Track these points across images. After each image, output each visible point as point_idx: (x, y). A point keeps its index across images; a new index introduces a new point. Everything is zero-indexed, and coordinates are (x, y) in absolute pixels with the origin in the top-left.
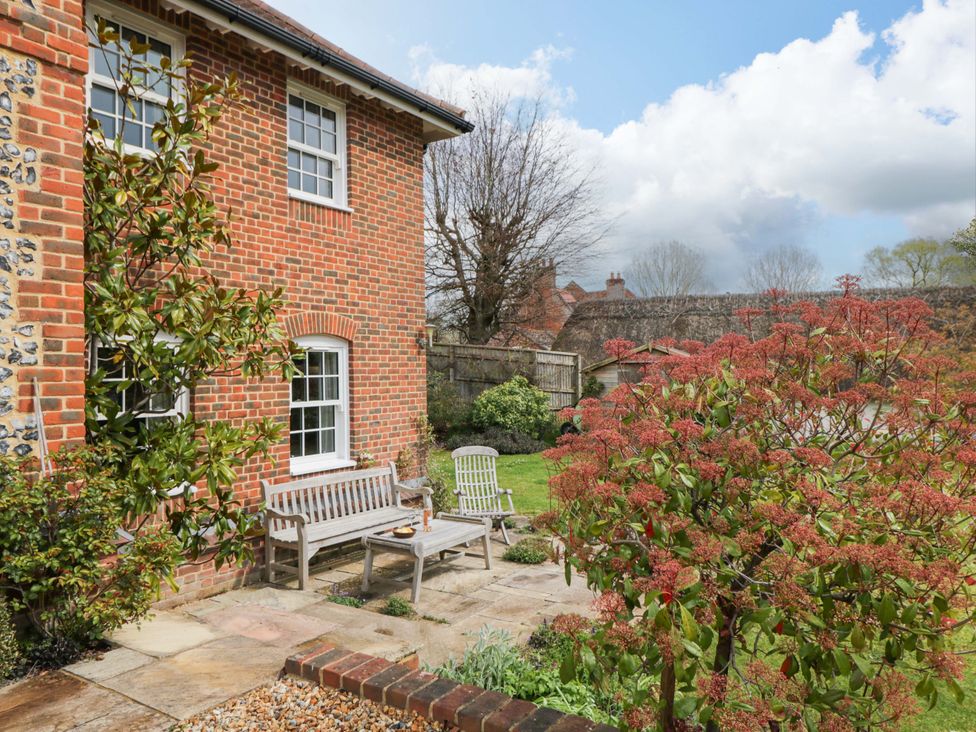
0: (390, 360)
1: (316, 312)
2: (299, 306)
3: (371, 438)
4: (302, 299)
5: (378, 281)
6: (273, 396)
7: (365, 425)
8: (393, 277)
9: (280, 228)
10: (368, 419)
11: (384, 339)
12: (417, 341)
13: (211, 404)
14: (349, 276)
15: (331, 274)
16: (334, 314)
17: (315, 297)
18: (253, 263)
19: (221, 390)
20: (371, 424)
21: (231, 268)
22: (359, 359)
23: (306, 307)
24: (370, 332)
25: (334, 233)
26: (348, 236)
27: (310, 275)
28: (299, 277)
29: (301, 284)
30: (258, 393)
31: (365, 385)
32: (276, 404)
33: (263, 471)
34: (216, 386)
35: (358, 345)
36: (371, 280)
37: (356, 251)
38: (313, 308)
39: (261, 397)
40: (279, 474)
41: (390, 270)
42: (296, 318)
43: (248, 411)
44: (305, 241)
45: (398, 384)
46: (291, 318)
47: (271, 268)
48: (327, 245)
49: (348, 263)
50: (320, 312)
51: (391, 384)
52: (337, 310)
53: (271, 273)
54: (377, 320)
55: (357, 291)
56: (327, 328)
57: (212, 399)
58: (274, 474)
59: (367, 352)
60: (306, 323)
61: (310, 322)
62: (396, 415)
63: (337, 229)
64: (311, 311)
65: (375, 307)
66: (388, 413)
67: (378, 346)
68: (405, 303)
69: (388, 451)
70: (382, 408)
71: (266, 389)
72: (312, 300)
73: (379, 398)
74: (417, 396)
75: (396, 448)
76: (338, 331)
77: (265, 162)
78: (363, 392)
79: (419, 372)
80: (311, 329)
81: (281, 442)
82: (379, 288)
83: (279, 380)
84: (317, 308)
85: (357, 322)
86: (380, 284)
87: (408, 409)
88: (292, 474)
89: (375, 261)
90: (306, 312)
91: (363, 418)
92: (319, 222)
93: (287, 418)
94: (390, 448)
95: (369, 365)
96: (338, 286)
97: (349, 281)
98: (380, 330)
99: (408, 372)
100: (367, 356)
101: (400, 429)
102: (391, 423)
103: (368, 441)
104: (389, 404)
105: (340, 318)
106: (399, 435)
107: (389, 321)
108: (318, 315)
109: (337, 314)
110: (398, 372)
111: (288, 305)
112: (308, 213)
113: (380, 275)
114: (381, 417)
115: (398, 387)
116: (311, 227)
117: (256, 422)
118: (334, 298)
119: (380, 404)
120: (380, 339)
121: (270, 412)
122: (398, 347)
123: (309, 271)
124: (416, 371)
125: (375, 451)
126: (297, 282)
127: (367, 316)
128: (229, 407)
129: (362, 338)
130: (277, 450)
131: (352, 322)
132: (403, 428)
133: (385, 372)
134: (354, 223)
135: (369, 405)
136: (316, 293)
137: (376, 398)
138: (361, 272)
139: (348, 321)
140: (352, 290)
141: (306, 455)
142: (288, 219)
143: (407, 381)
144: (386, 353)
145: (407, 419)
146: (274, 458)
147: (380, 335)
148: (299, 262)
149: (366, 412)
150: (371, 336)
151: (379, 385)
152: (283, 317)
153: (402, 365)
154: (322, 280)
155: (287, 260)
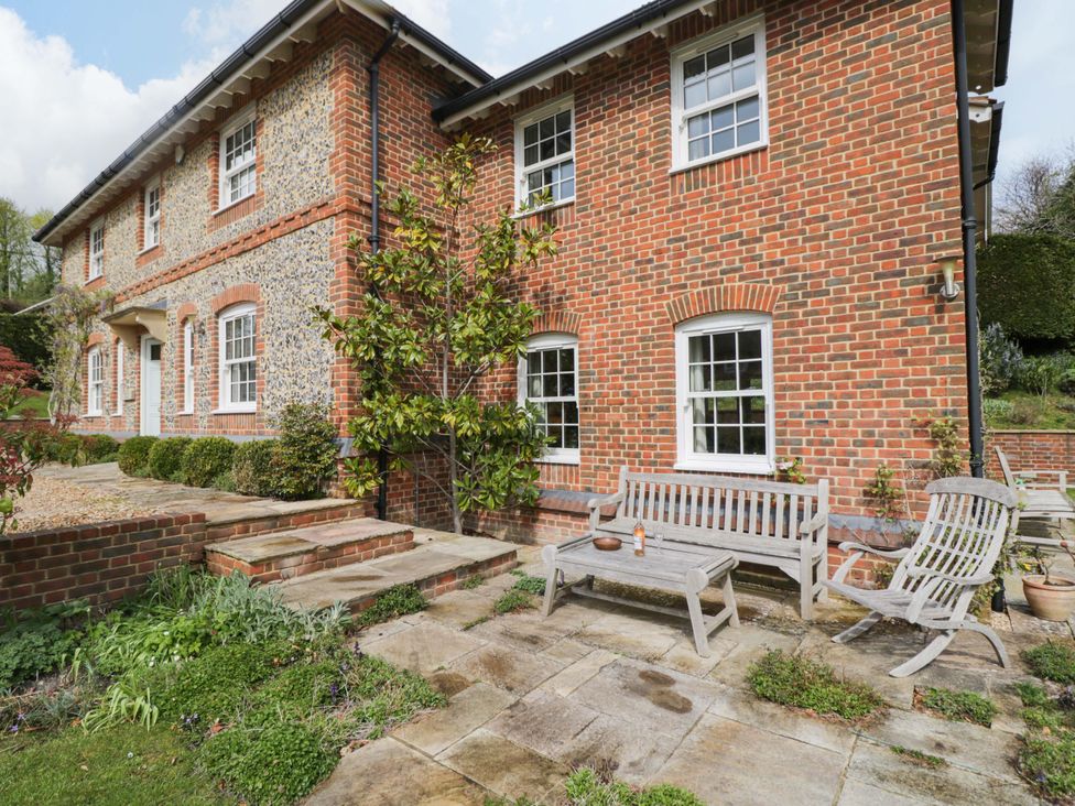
0: (855, 328)
1: (708, 288)
2: (685, 286)
3: (810, 443)
4: (687, 278)
5: (825, 218)
6: (652, 385)
7: (799, 424)
8: (859, 202)
9: (661, 212)
10: (801, 415)
11: (839, 300)
12: (932, 290)
13: (592, 392)
14: (763, 230)
15: (732, 237)
16: (737, 284)
17: (707, 272)
18: (630, 258)
19: (600, 380)
20: (808, 423)
21: (609, 270)
22: (784, 334)
23: (693, 286)
24: (806, 295)
25: (737, 185)
26: (760, 180)
27: (700, 248)
28: (684, 255)
29: (687, 262)
30: (636, 382)
31: (797, 369)
32: (655, 393)
33: (642, 458)
34: (596, 376)
35: (781, 316)
36: (808, 222)
37: (779, 193)
38: (704, 284)
39: (639, 386)
40: (661, 465)
41: (851, 194)
42: (680, 302)
43: (626, 399)
44: (692, 212)
45: (875, 364)
46: (674, 302)
47: (650, 256)
48: (726, 204)
49: (761, 214)
50: (715, 287)
51: (855, 366)
52: (742, 278)
53: (650, 261)
54: (824, 274)
55: (780, 245)
56: (725, 303)
57: (592, 388)
58: (655, 463)
59: (801, 324)
60: (694, 304)
61: (700, 301)
62: (872, 413)
63: (742, 179)
64: (701, 289)
65: (819, 257)
66: (850, 409)
67: (826, 311)
68: (896, 234)
69: (851, 466)
70: (835, 402)
71: (644, 378)
72: (703, 276)
73: (829, 387)
74: (932, 383)
75: (870, 464)
76: (745, 304)
77: (643, 154)
78: (792, 378)
79: (942, 341)
80: (701, 309)
81: (662, 432)
82: (828, 228)
83: (660, 368)
84: (710, 283)
85: (780, 286)
86: (831, 221)
87: (907, 404)
88: (676, 467)
89: (817, 192)
90: (695, 291)
91: (792, 415)
92: (713, 183)
93: (668, 408)
94: (856, 463)
95: (806, 341)
96: (744, 248)
97: (765, 236)
98: (831, 288)
99: (908, 343)
100: (801, 329)
101: (882, 435)
102: (858, 424)
103: (804, 446)
104: (853, 396)
105: (747, 287)
106: (878, 444)
107: (853, 271)
108: (712, 291)
109: (743, 283)
110: (877, 345)
111: (670, 288)
112: (696, 180)
113: (829, 208)
114: (833, 415)
115: (875, 370)
116: (701, 194)
117: (634, 409)
118: (737, 264)
119: (831, 395)
120: (830, 302)
121: (649, 401)
122: (878, 306)
123: (697, 244)
124: (930, 341)
125: (820, 462)
126: (682, 261)
127: (800, 274)
128: (607, 395)
129: (790, 306)
130: (658, 440)
131: (769, 288)
132: (892, 434)
133: (843, 347)
134: (773, 158)
135: (805, 397)
136: (708, 266)
137: (819, 386)
138: (787, 217)
139: (762, 289)
140: (769, 247)
141: (719, 451)
142: (670, 198)
143: (900, 359)
144: (844, 319)
145: (902, 420)
146: (654, 447)
147: (832, 295)
148: (684, 239)
149: (798, 406)
150: (809, 300)
151: (828, 367)
152: (665, 302)
153: (888, 335)
154: (719, 248)
155: (669, 242)
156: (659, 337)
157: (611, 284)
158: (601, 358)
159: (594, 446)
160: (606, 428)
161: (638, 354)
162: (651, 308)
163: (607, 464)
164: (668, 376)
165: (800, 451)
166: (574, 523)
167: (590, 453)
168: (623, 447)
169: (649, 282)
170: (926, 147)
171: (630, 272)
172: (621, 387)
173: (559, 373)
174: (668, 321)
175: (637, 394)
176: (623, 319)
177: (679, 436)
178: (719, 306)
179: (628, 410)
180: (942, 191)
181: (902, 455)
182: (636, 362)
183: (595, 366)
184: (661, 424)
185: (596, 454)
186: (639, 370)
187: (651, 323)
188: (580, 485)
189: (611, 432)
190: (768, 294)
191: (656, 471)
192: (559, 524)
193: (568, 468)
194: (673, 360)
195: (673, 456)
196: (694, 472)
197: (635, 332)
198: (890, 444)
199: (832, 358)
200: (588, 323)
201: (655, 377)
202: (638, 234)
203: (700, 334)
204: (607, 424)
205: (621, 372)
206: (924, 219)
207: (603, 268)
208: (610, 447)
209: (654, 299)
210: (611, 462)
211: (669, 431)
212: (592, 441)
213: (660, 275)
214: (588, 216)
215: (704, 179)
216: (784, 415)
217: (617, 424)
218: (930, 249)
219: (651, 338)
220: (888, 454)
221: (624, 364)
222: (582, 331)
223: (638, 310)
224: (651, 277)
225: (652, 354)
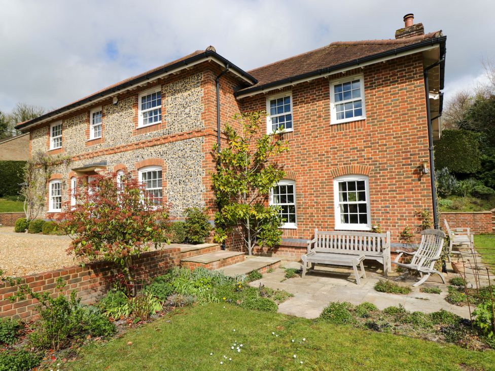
0: (396, 182)
1: (346, 166)
2: (337, 165)
3: (383, 219)
4: (338, 162)
5: (386, 145)
6: (326, 199)
7: (379, 213)
8: (397, 141)
9: (327, 138)
10: (380, 210)
11: (391, 172)
12: (420, 170)
13: (301, 202)
14: (365, 147)
15: (354, 149)
16: (356, 165)
17: (345, 160)
18: (316, 153)
19: (305, 197)
20: (382, 213)
21: (307, 157)
22: (373, 183)
23: (340, 165)
24: (380, 170)
25: (355, 131)
26: (363, 130)
27: (342, 152)
28: (337, 154)
29: (338, 156)
30: (319, 198)
31: (378, 195)
32: (327, 202)
33: (322, 226)
34: (303, 196)
35: (372, 177)
36: (380, 146)
37: (370, 135)
38: (344, 164)
39: (320, 200)
40: (329, 228)
41: (394, 138)
42: (336, 170)
43: (315, 204)
44: (339, 139)
45: (403, 194)
46: (333, 170)
47: (324, 153)
48: (351, 137)
49: (364, 142)
50: (348, 165)
52: (358, 163)
53: (324, 155)
54: (386, 163)
55: (371, 153)
56: (352, 171)
57: (302, 200)
58: (327, 228)
59: (379, 179)
60: (341, 171)
61: (343, 170)
62: (403, 210)
63: (357, 129)
64: (343, 166)
65: (384, 157)
66: (396, 208)
67: (387, 176)
68: (409, 152)
69: (397, 227)
70: (391, 206)
71: (322, 197)
72: (344, 161)
73: (389, 201)
74: (421, 200)
75: (402, 226)
76: (359, 172)
77: (320, 117)
78: (376, 198)
79: (424, 187)
80: (343, 173)
81: (330, 216)
82: (387, 148)
83: (328, 193)
84: (346, 164)
85: (371, 166)
86: (388, 146)
87: (414, 206)
88: (335, 229)
89: (383, 136)
90: (341, 167)
91: (376, 210)
92: (346, 129)
93: (332, 208)
94: (398, 226)
95: (381, 185)
96: (358, 153)
97: (365, 149)
98: (388, 168)
99: (413, 187)
100: (378, 181)
101: (406, 216)
102: (398, 213)
103: (381, 220)
104: (396, 204)
105: (360, 166)
106: (405, 219)
107: (395, 163)
108: (347, 167)
109: (358, 165)
110: (403, 187)
111: (332, 165)
112: (340, 128)
113: (387, 142)
114: (390, 210)
115: (403, 195)
116: (342, 133)
117: (319, 208)
118: (356, 158)
119: (389, 204)
120: (388, 172)
121: (325, 205)
122: (403, 175)
123: (341, 150)
124: (420, 186)
125: (386, 226)
126: (336, 156)
127: (378, 163)
128: (308, 203)
129: (375, 173)
130: (328, 219)
131: (367, 167)
132: (409, 216)
133: (393, 188)
134: (368, 123)
135: (381, 204)
136: (345, 158)
137: (386, 200)
138: (373, 143)
139: (365, 167)
140: (367, 153)
141: (351, 223)
142: (331, 133)
143: (411, 192)
144: (393, 178)
145: (412, 211)
146: (327, 222)
147: (388, 171)
148: (336, 148)
149: (379, 207)
150: (381, 172)
151: (388, 194)
152: (330, 170)
153: (407, 184)
154: (349, 152)
155: (331, 148)
156: (328, 182)
157: (309, 162)
158: (305, 189)
159: (303, 222)
160: (308, 215)
161: (320, 188)
162: (325, 172)
163: (308, 228)
164: (331, 196)
165: (380, 222)
166: (296, 251)
167: (301, 224)
168: (315, 222)
169: (324, 162)
170: (417, 125)
171: (316, 158)
172: (313, 200)
173: (287, 194)
174: (331, 177)
175: (320, 203)
176: (314, 175)
177: (336, 218)
178: (350, 172)
179: (316, 208)
180: (422, 139)
181: (413, 223)
182: (319, 191)
183: (303, 192)
184: (329, 213)
185: (304, 225)
186: (320, 194)
187: (324, 177)
188: (297, 237)
189: (309, 216)
190: (367, 169)
191: (328, 230)
192: (290, 251)
193: (292, 230)
194: (333, 191)
195: (334, 225)
196: (342, 230)
197: (319, 180)
198: (409, 220)
199: (389, 191)
200: (300, 176)
201: (327, 197)
202: (318, 145)
203: (342, 181)
204: (308, 214)
205: (313, 194)
206: (417, 148)
207: (305, 156)
208: (310, 222)
209: (325, 169)
210: (310, 227)
211: (332, 216)
212: (302, 220)
213: (328, 160)
214: (299, 137)
215: (343, 128)
216: (373, 210)
217: (312, 214)
218: (419, 157)
219: (325, 183)
220: (408, 223)
221: (314, 191)
222: (297, 179)
223: (319, 172)
224: (324, 160)
225: (325, 188)
